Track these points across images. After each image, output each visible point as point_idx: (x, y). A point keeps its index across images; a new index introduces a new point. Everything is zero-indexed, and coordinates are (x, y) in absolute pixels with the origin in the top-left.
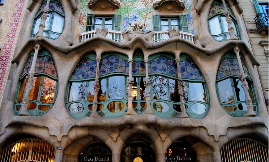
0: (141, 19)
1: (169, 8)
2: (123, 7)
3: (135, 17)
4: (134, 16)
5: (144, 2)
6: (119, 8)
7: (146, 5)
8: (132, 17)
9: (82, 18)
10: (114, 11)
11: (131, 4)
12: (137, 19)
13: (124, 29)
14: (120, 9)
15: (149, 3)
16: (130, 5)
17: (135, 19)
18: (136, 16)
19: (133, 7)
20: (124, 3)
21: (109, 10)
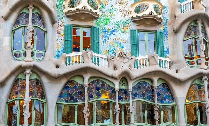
0: (120, 33)
1: (148, 23)
2: (101, 17)
3: (114, 31)
4: (113, 29)
5: (123, 12)
6: (97, 18)
7: (125, 15)
8: (111, 30)
9: (60, 28)
10: (93, 22)
11: (110, 14)
12: (116, 33)
13: (103, 44)
14: (98, 20)
15: (128, 13)
16: (108, 14)
17: (114, 33)
18: (115, 29)
19: (111, 18)
20: (103, 12)
21: (88, 20)
